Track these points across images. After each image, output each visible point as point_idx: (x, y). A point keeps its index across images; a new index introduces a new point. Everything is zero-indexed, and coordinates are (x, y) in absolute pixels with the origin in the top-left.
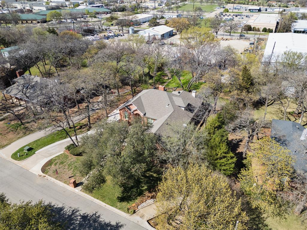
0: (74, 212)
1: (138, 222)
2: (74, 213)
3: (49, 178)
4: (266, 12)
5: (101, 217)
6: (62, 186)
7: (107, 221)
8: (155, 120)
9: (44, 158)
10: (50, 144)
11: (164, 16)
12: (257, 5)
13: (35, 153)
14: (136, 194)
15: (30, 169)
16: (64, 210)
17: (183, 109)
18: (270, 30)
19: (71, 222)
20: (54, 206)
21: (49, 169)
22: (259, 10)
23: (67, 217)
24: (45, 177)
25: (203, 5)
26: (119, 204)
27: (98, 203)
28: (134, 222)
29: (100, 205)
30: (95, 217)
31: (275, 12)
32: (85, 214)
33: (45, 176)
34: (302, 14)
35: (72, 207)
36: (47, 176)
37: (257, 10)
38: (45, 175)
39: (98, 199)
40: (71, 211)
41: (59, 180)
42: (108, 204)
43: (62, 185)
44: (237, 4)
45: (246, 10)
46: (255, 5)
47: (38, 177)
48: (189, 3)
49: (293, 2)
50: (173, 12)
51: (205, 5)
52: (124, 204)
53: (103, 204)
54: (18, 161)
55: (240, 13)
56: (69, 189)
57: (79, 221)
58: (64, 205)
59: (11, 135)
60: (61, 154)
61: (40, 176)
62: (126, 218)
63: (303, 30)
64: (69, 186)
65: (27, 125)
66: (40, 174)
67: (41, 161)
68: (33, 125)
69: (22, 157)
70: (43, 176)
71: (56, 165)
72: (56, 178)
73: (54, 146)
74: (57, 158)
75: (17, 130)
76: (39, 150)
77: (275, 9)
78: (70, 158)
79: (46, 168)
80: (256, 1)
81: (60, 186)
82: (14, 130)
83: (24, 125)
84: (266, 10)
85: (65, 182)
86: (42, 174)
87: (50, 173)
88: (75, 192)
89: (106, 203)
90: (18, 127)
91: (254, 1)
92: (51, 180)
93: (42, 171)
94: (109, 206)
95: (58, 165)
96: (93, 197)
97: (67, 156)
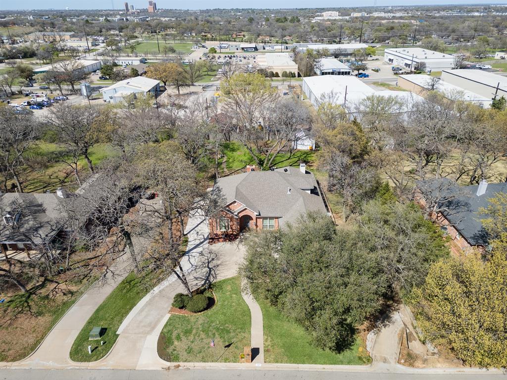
1: (388, 370)
4: (264, 51)
6: (225, 368)
8: (278, 218)
9: (146, 337)
10: (131, 309)
11: (116, 61)
12: (247, 42)
13: (118, 335)
14: (348, 334)
15: (136, 366)
17: (309, 192)
18: (292, 74)
21: (174, 350)
22: (256, 49)
24: (180, 368)
25: (169, 44)
26: (340, 356)
27: (310, 369)
28: (384, 372)
29: (316, 370)
31: (276, 51)
33: (179, 366)
34: (316, 51)
36: (181, 364)
37: (253, 48)
38: (176, 364)
39: (304, 363)
41: (213, 361)
42: (325, 363)
43: (223, 367)
45: (237, 49)
46: (245, 42)
47: (166, 372)
48: (143, 40)
49: (290, 36)
50: (128, 56)
51: (171, 44)
52: (347, 353)
53: (319, 367)
54: (96, 360)
55: (231, 53)
56: (243, 369)
59: (28, 320)
60: (170, 319)
61: (169, 368)
62: (368, 372)
63: (331, 71)
64: (239, 364)
65: (42, 291)
66: (165, 367)
67: (144, 343)
68: (55, 288)
69: (98, 350)
70: (175, 366)
71: (181, 340)
72: (204, 360)
73: (142, 310)
74: (170, 328)
75: (30, 308)
76: (119, 326)
77: (275, 47)
78: (193, 320)
79: (167, 350)
80: (242, 36)
81: (222, 370)
82: (22, 310)
83: (35, 294)
84: (264, 49)
85: (226, 360)
86: (168, 364)
87: (182, 356)
88: (257, 369)
89: (322, 364)
90: (26, 301)
91: (239, 37)
92: (195, 368)
93: (164, 360)
94: (331, 366)
95: (184, 338)
96: (294, 363)
97: (184, 317)
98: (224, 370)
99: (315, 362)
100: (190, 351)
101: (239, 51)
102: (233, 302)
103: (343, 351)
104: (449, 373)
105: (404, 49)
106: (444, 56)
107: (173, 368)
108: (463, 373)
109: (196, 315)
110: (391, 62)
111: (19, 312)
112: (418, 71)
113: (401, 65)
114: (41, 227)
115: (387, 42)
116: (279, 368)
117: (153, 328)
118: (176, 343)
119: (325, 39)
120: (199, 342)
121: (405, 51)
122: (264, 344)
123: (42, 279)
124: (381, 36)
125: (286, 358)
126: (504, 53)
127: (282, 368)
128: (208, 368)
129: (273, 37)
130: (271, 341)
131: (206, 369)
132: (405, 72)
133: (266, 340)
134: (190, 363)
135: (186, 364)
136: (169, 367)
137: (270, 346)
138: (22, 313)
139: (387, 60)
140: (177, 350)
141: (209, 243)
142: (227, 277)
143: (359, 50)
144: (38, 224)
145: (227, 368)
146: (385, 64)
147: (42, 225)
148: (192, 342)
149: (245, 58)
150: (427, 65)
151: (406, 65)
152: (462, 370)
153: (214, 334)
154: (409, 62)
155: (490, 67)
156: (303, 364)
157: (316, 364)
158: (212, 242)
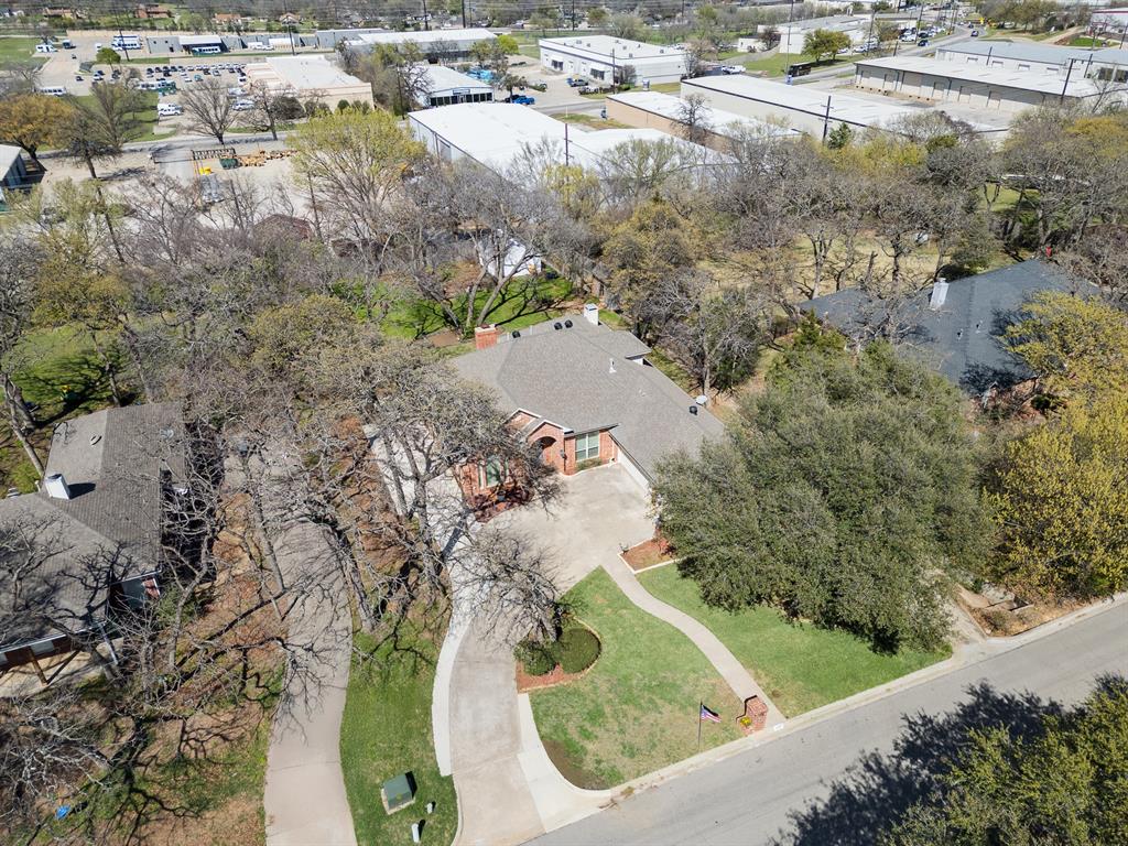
0: (874, 767)
1: (983, 653)
2: (880, 768)
3: (647, 779)
4: (244, 51)
5: (930, 714)
7: (954, 709)
12: (188, 30)
13: (449, 777)
15: (542, 827)
16: (853, 788)
17: (640, 362)
18: (360, 105)
19: (916, 790)
20: (814, 809)
21: (599, 762)
22: (223, 47)
23: (890, 790)
24: (635, 792)
26: (899, 659)
27: (867, 699)
28: (980, 660)
29: (877, 698)
30: (922, 729)
32: (897, 744)
33: (630, 791)
35: (849, 763)
36: (633, 783)
39: (852, 693)
40: (868, 775)
41: (692, 755)
42: (885, 680)
44: (107, 28)
45: (172, 50)
46: (182, 29)
47: (614, 812)
49: (291, 13)
53: (879, 691)
55: (159, 60)
56: (758, 745)
57: (923, 767)
58: (829, 783)
59: (180, 831)
60: (535, 705)
61: (613, 802)
62: (958, 668)
63: (450, 94)
64: (743, 739)
65: (153, 753)
66: (603, 803)
67: (522, 771)
68: (184, 731)
69: (432, 828)
70: (622, 793)
71: (596, 737)
72: (672, 758)
73: (454, 709)
74: (552, 720)
75: (161, 803)
76: (433, 758)
77: (270, 40)
78: (585, 688)
79: (585, 768)
80: (165, 16)
81: (719, 763)
82: (140, 814)
83: (141, 765)
84: (244, 46)
85: (716, 742)
86: (606, 795)
87: (624, 766)
88: (782, 735)
89: (882, 683)
90: (133, 790)
91: (158, 16)
92: (666, 779)
93: (593, 789)
94: (897, 680)
95: (599, 732)
96: (835, 699)
97: (562, 690)
98: (724, 762)
99: (869, 685)
100: (630, 751)
101: (178, 53)
102: (632, 626)
103: (897, 647)
104: (1067, 625)
105: (579, 38)
106: (662, 51)
107: (622, 798)
108: (1086, 617)
109: (583, 675)
110: (558, 69)
111: (137, 823)
112: (624, 86)
113: (583, 73)
114: (55, 589)
115: (519, 23)
116: (816, 719)
117: (515, 735)
118: (590, 746)
119: (380, 18)
120: (636, 727)
121: (581, 42)
122: (759, 685)
123: (126, 723)
124: (505, 11)
125: (817, 697)
126: (752, 40)
127: (822, 716)
128: (689, 771)
129: (248, 15)
130: (766, 675)
131: (690, 774)
132: (601, 89)
133: (757, 677)
134: (650, 774)
135: (642, 779)
136: (612, 800)
137: (772, 685)
138: (148, 820)
139: (549, 65)
140: (604, 759)
141: (478, 519)
142: (578, 580)
143: (484, 44)
144: (39, 584)
145: (727, 756)
146: (547, 74)
147: (53, 583)
148: (622, 731)
149: (206, 72)
150: (637, 73)
151: (595, 73)
152: (1081, 613)
153: (651, 701)
154: (600, 68)
155: (744, 70)
156: (852, 695)
157: (872, 687)
158: (483, 515)
